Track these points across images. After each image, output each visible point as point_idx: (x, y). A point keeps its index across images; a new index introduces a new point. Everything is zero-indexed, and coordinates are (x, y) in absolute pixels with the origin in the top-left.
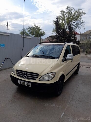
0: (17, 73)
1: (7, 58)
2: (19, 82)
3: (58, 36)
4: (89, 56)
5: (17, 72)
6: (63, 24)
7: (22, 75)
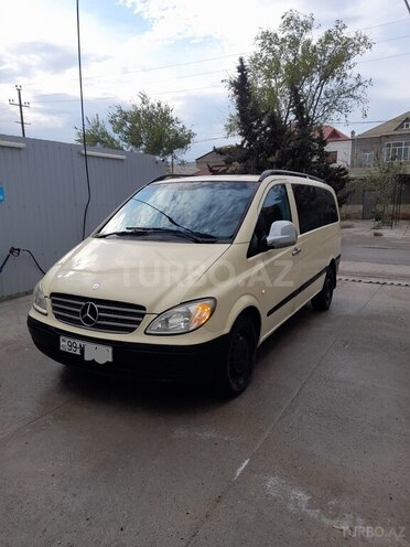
0: (54, 308)
1: (19, 250)
2: (64, 344)
3: (251, 149)
4: (387, 233)
5: (53, 301)
6: (271, 92)
7: (77, 314)
